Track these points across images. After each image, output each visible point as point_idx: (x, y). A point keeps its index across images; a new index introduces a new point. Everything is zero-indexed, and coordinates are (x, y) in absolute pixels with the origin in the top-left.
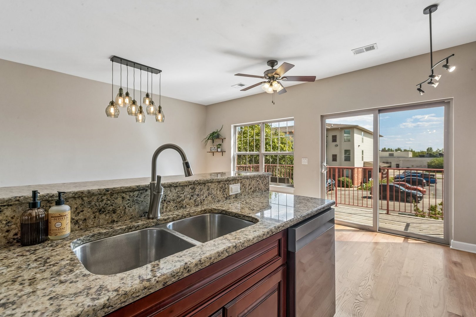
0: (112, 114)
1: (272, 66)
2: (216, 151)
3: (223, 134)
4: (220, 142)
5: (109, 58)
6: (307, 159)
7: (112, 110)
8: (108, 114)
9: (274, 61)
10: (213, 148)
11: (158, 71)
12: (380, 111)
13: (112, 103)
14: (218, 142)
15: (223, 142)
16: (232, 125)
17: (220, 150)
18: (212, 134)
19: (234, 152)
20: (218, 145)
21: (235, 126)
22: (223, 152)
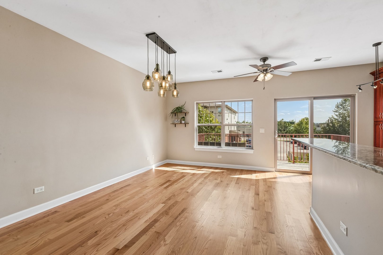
0: (148, 87)
1: (264, 62)
2: (180, 123)
4: (184, 116)
5: (145, 34)
6: (264, 129)
7: (148, 84)
8: (145, 88)
9: (266, 58)
10: (176, 120)
12: (315, 98)
13: (148, 77)
14: (181, 116)
15: (186, 116)
16: (195, 102)
17: (183, 122)
18: (177, 109)
19: (196, 124)
20: (182, 118)
21: (197, 103)
22: (186, 124)
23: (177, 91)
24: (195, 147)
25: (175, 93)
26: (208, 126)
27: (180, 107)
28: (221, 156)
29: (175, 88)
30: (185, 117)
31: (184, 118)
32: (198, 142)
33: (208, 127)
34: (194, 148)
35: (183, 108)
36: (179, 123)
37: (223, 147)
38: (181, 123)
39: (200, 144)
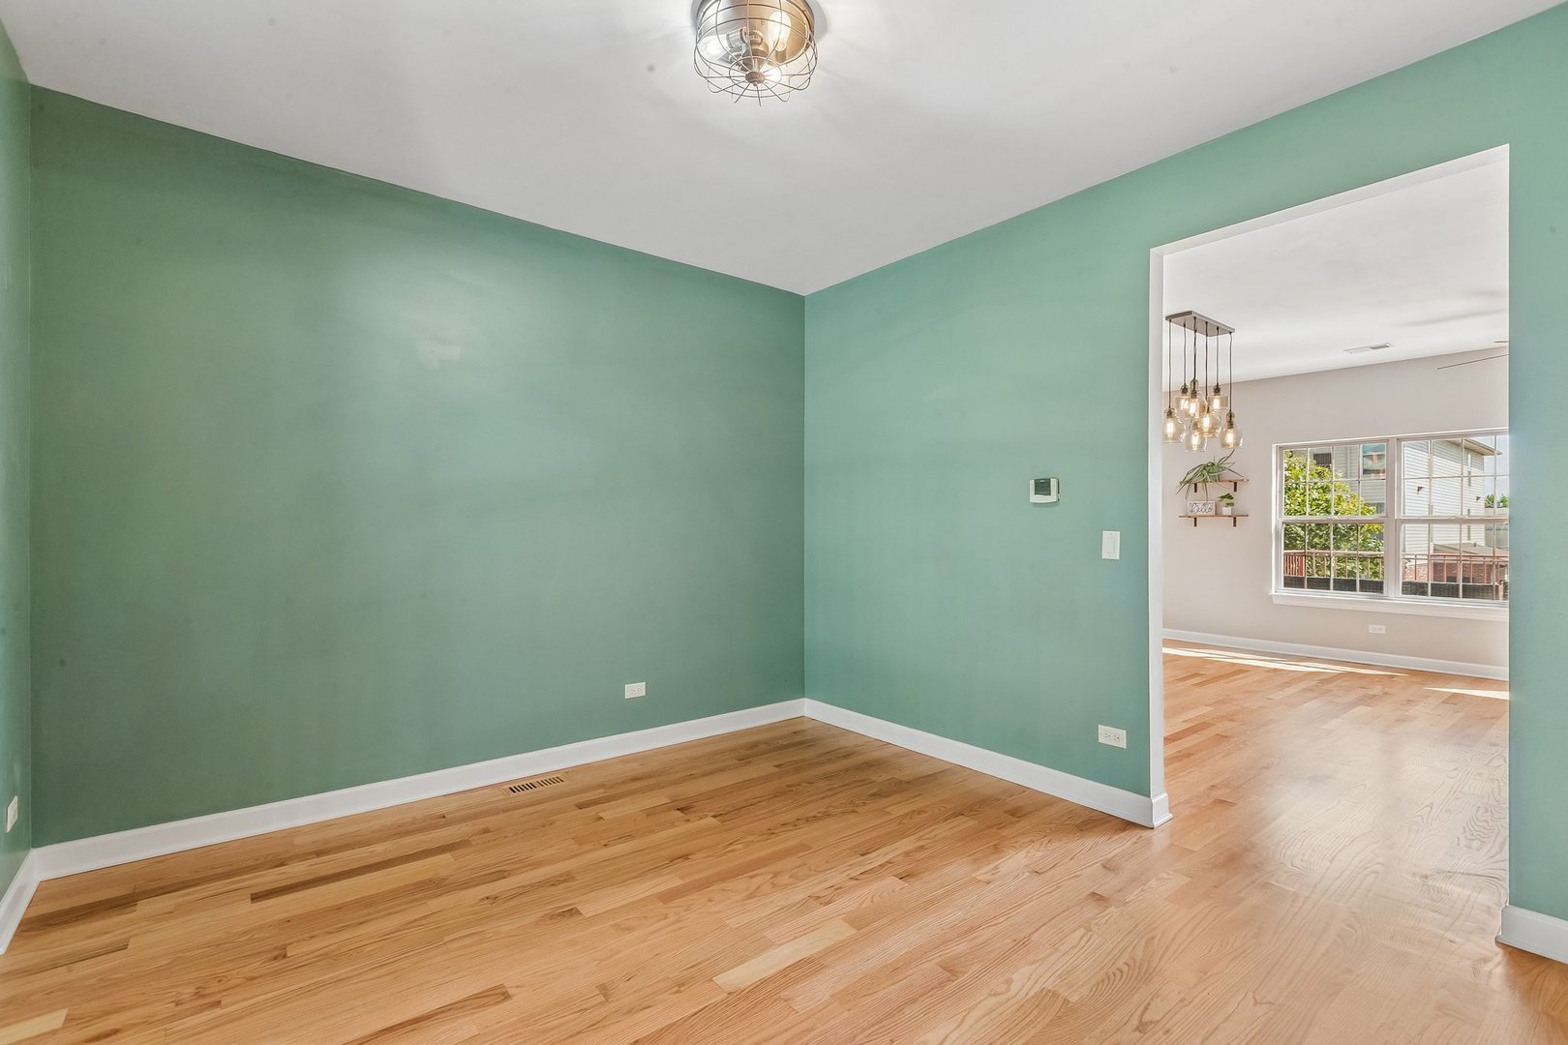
0: (1169, 436)
3: (1239, 465)
4: (1231, 491)
5: (1166, 316)
7: (1169, 428)
10: (1200, 506)
11: (1216, 329)
13: (1170, 413)
14: (1217, 490)
15: (1235, 491)
16: (1274, 446)
17: (1227, 511)
18: (1204, 469)
19: (1277, 518)
20: (1223, 497)
21: (1281, 448)
22: (1237, 518)
23: (1236, 433)
24: (1273, 592)
25: (1230, 438)
26: (1317, 525)
27: (1213, 464)
28: (1383, 627)
29: (1231, 425)
30: (1232, 493)
31: (1229, 497)
32: (1285, 577)
33: (1319, 525)
34: (1271, 597)
35: (1227, 466)
36: (1210, 513)
37: (1392, 595)
38: (1217, 514)
39: (1292, 582)
